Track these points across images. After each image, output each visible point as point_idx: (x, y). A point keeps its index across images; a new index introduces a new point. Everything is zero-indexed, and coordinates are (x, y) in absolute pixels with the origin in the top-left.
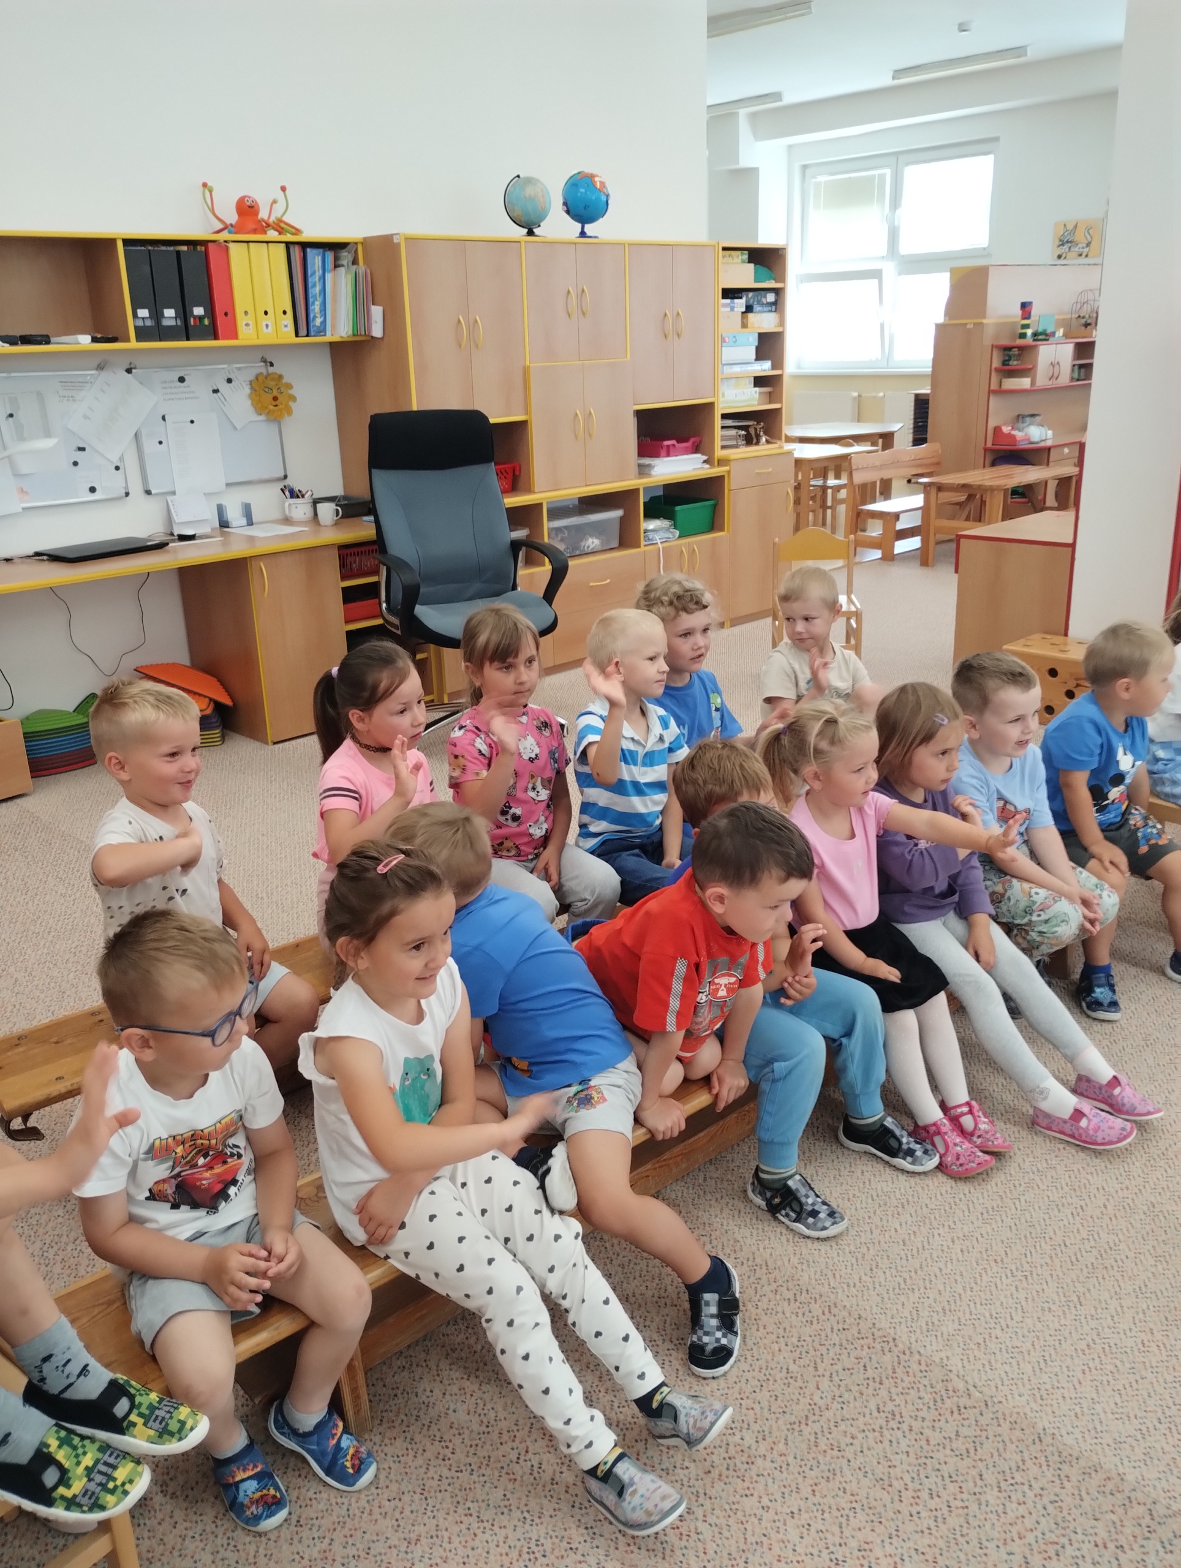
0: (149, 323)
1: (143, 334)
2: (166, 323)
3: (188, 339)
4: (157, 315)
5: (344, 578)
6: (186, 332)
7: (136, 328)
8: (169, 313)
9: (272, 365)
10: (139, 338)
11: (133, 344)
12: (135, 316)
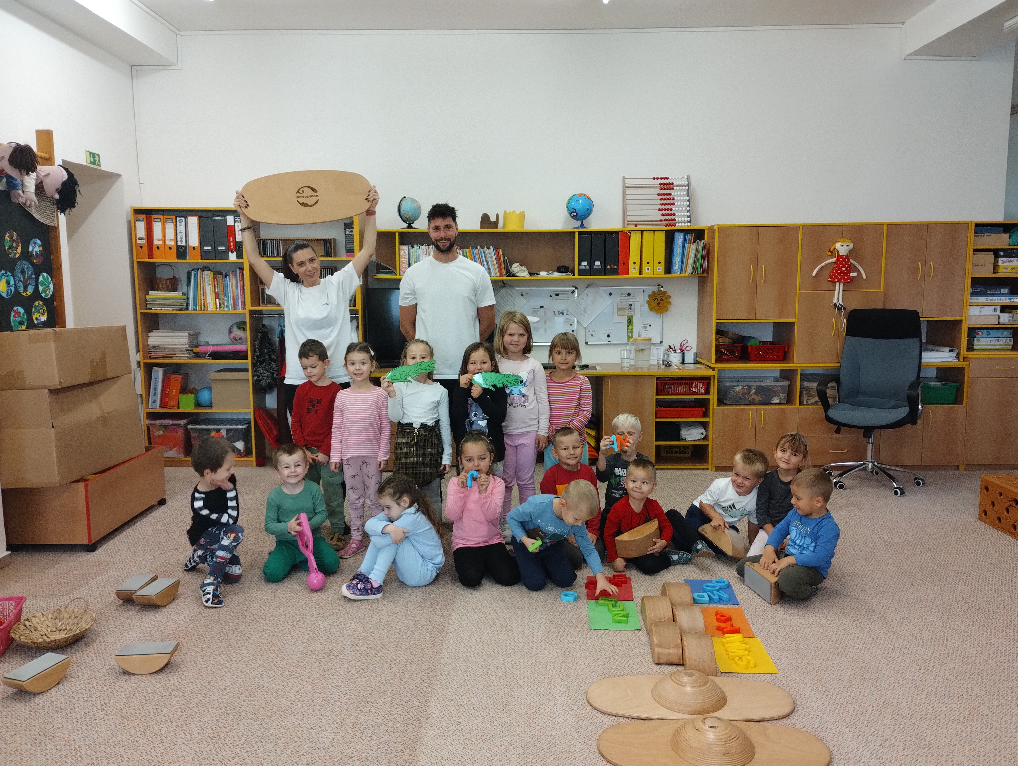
0: (587, 267)
1: (581, 272)
2: (595, 267)
3: (605, 275)
4: (591, 264)
5: (657, 394)
6: (604, 272)
7: (579, 270)
8: (597, 263)
9: (662, 287)
10: (579, 274)
11: (576, 276)
12: (580, 264)
